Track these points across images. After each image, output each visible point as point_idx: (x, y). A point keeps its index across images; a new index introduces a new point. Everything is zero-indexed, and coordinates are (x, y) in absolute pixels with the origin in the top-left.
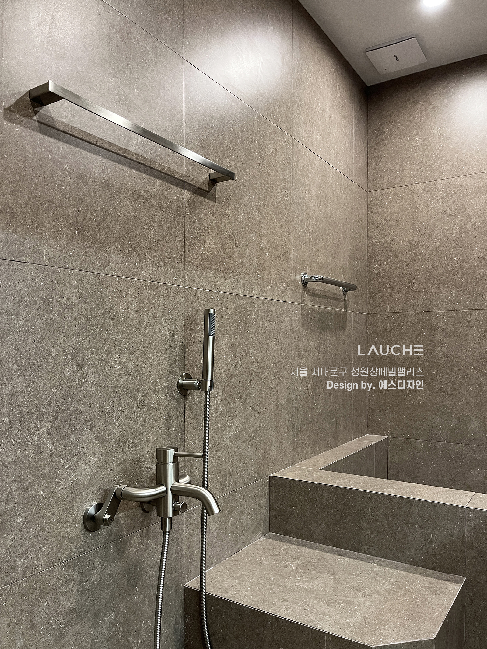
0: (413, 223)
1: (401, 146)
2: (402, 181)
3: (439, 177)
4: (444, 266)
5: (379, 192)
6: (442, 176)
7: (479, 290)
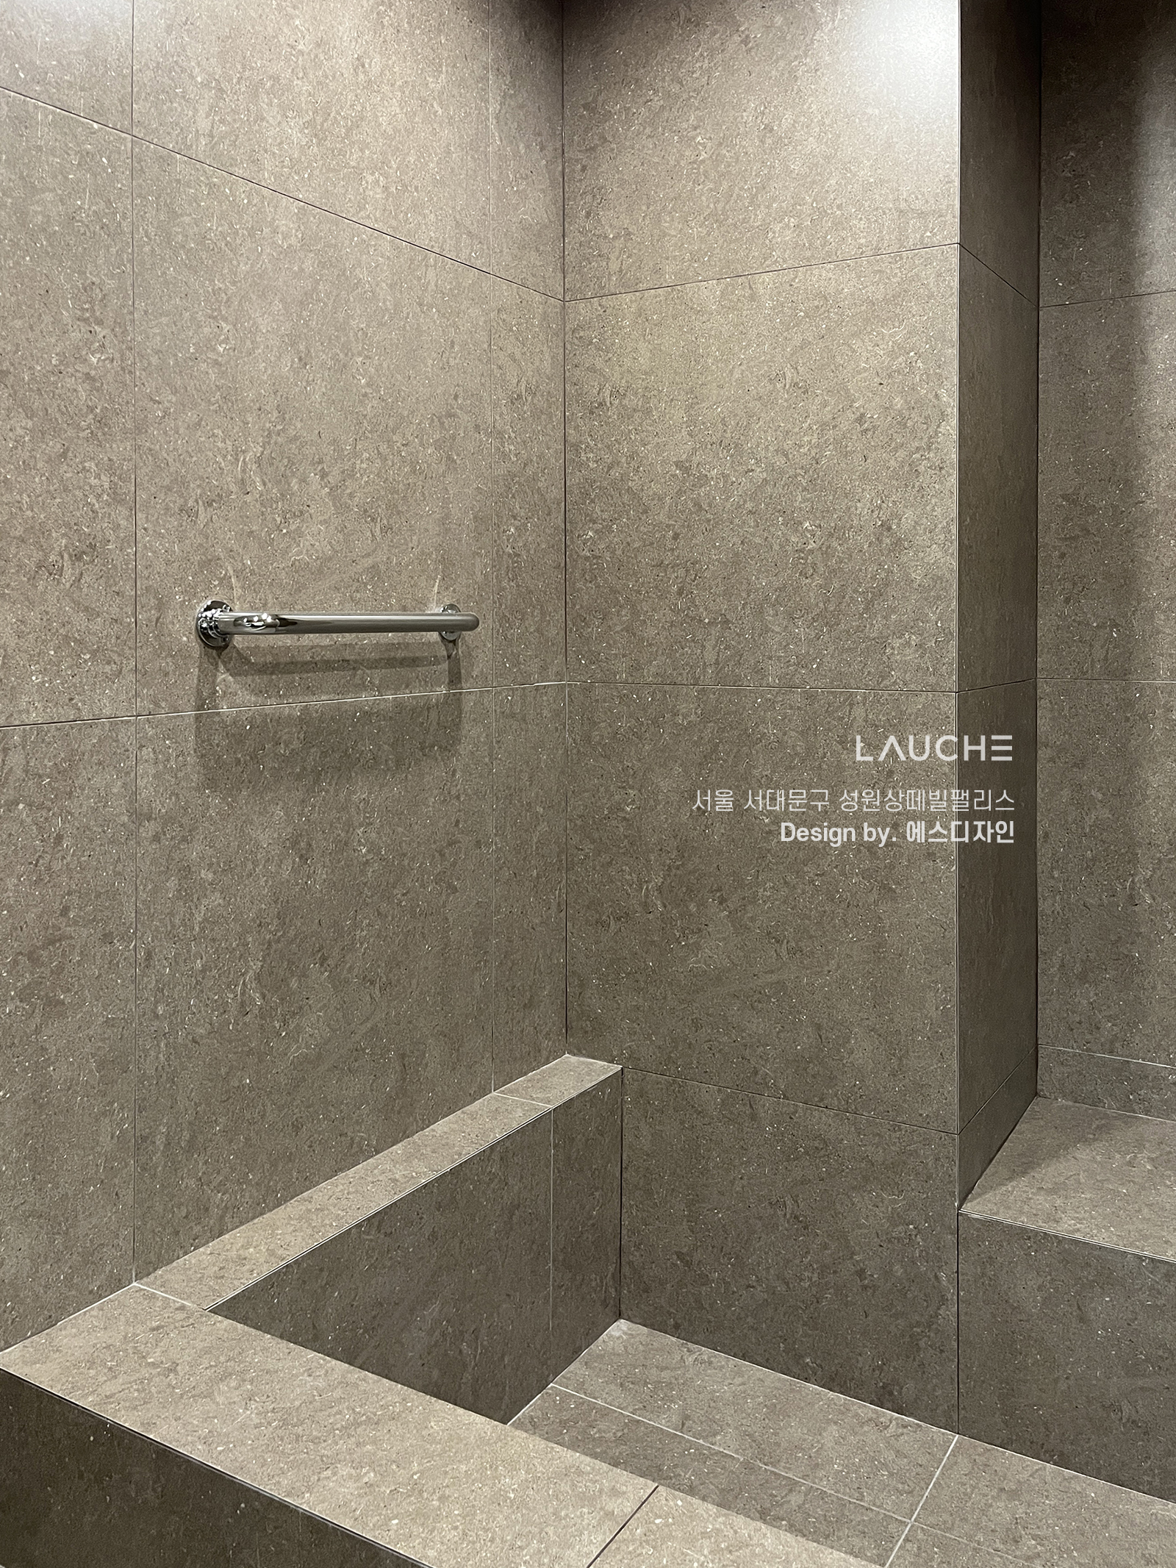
0: (691, 406)
1: (656, 160)
2: (657, 271)
3: (762, 264)
4: (776, 547)
5: (597, 304)
6: (768, 263)
7: (876, 626)
